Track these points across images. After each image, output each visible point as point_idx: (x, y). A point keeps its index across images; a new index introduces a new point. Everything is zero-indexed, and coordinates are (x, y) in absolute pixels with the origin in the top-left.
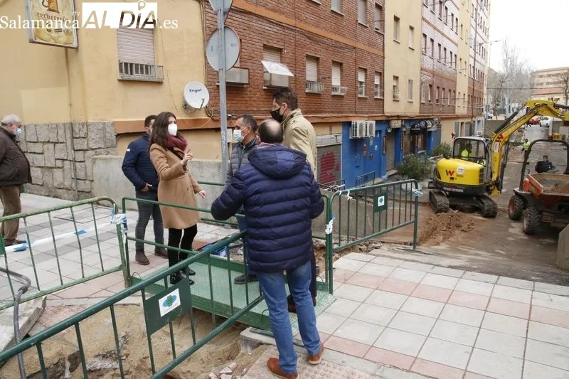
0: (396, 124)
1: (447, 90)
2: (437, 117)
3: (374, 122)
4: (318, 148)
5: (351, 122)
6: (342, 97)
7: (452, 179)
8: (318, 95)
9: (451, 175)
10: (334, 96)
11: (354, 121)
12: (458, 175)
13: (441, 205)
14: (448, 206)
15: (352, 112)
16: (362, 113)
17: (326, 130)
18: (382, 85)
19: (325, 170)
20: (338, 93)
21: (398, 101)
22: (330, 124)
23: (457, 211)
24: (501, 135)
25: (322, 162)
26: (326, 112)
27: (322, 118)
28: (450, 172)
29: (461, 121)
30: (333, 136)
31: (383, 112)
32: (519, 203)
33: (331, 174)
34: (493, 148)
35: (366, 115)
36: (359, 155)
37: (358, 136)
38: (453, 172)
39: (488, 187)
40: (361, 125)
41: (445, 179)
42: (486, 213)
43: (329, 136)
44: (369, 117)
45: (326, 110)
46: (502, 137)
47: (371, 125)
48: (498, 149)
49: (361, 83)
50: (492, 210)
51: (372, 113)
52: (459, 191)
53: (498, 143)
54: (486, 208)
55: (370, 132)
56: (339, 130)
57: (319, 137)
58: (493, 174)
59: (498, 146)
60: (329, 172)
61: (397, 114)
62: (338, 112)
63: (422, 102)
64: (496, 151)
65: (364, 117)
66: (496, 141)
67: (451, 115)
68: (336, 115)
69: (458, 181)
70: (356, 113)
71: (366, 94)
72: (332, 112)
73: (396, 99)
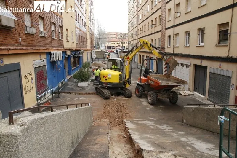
0: (69, 53)
1: (84, 38)
2: (82, 49)
3: (61, 52)
4: (34, 68)
5: (50, 52)
6: (45, 37)
7: (106, 80)
8: (32, 35)
9: (106, 78)
10: (41, 37)
11: (52, 51)
12: (109, 78)
13: (106, 94)
14: (110, 95)
15: (50, 47)
16: (54, 47)
17: (38, 57)
18: (62, 33)
19: (39, 81)
20: (43, 35)
21: (68, 42)
22: (40, 54)
23: (113, 96)
24: (128, 57)
25: (37, 76)
26: (37, 46)
27: (36, 50)
28: (105, 76)
29: (89, 51)
30: (42, 60)
31: (63, 47)
32: (141, 89)
33: (43, 83)
34: (125, 64)
35: (57, 49)
36: (54, 70)
37: (55, 60)
38: (106, 76)
39: (124, 83)
40: (56, 54)
41: (103, 80)
42: (127, 96)
43: (40, 61)
44: (58, 49)
45: (37, 45)
46: (129, 58)
47: (60, 53)
48: (127, 64)
49: (53, 30)
50: (130, 94)
51: (59, 47)
52: (110, 86)
53: (127, 61)
54: (127, 93)
55: (60, 58)
56: (44, 57)
57: (35, 62)
58: (126, 77)
59: (127, 63)
60: (41, 82)
61: (68, 48)
62: (44, 46)
63: (77, 42)
64: (127, 65)
65: (56, 49)
66: (126, 60)
67: (85, 49)
68: (43, 48)
69: (109, 81)
70: (52, 47)
71: (55, 37)
72: (41, 46)
73: (68, 41)
